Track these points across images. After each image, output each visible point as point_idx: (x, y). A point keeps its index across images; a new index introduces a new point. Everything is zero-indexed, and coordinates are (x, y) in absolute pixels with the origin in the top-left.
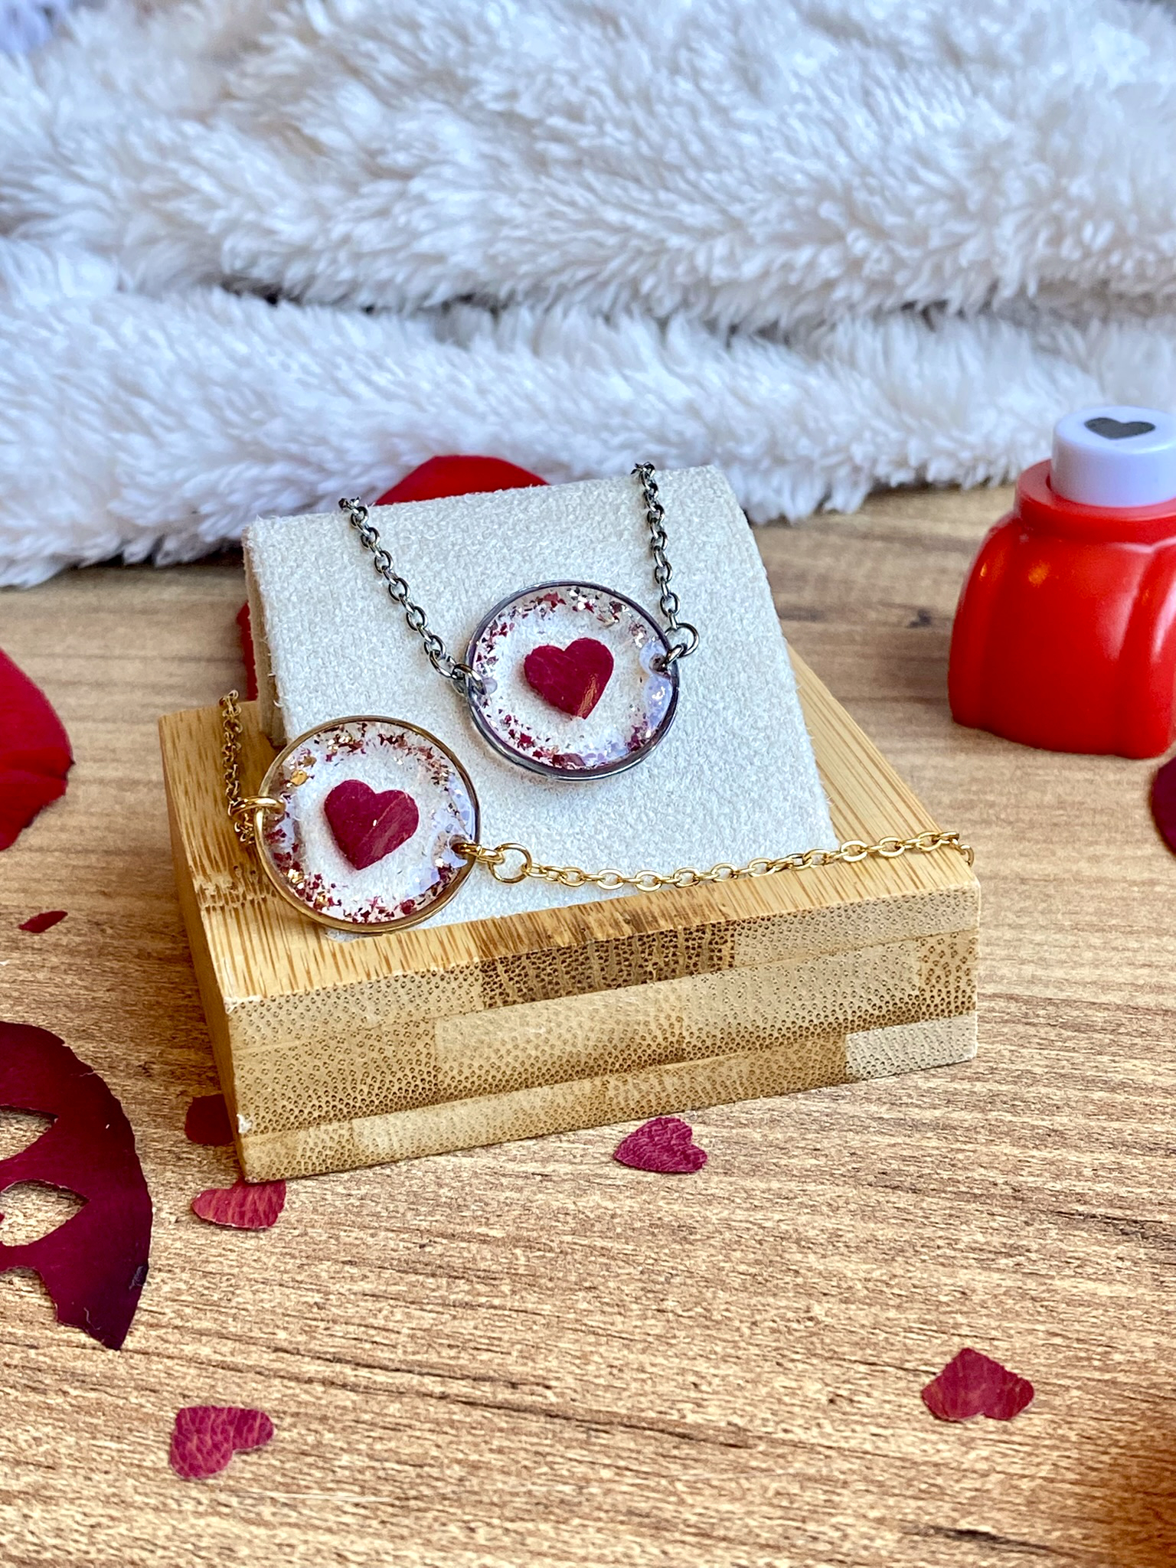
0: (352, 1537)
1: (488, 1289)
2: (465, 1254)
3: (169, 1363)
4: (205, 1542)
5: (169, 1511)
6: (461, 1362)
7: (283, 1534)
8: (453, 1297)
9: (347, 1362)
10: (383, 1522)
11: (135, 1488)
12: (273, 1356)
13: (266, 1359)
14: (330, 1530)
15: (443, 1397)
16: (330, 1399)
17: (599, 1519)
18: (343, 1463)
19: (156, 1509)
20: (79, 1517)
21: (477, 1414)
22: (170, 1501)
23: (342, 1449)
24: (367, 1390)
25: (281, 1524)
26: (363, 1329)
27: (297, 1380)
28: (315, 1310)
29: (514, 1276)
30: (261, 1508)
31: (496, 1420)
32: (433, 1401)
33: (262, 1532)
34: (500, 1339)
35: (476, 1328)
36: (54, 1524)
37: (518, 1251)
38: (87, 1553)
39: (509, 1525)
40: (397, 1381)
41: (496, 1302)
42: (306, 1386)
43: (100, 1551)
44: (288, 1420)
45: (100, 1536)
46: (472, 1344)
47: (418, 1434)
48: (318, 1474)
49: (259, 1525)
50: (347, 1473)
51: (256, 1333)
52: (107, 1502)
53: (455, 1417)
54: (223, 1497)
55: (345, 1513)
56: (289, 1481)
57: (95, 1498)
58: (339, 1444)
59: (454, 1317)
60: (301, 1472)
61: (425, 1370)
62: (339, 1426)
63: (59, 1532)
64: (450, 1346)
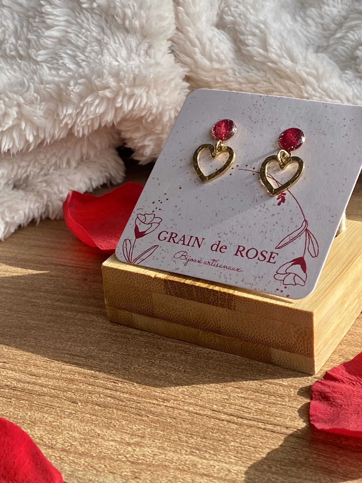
0: (233, 465)
1: (281, 399)
2: (275, 389)
3: (180, 411)
4: (187, 463)
5: (178, 453)
6: (271, 420)
7: (212, 463)
8: (270, 401)
9: (235, 416)
10: (243, 462)
11: (168, 445)
12: (212, 412)
13: (210, 413)
14: (226, 463)
15: (264, 429)
16: (228, 426)
17: (311, 468)
18: (232, 444)
19: (174, 452)
20: (150, 452)
21: (275, 435)
22: (178, 450)
23: (232, 441)
24: (241, 425)
25: (212, 460)
26: (240, 407)
27: (219, 419)
28: (226, 400)
29: (290, 396)
30: (205, 455)
31: (281, 437)
32: (261, 430)
33: (205, 461)
34: (284, 414)
35: (276, 410)
36: (142, 453)
37: (292, 390)
38: (152, 462)
39: (282, 467)
40: (250, 423)
41: (284, 403)
42: (222, 422)
43: (156, 462)
44: (215, 431)
45: (157, 458)
46: (275, 415)
47: (256, 438)
48: (224, 447)
49: (204, 459)
50: (233, 447)
51: (207, 405)
52: (159, 448)
53: (268, 435)
54: (194, 450)
55: (231, 458)
56: (214, 448)
57: (156, 447)
58: (231, 439)
59: (270, 407)
60: (218, 446)
61: (259, 421)
62: (231, 434)
63: (144, 455)
64: (268, 415)
